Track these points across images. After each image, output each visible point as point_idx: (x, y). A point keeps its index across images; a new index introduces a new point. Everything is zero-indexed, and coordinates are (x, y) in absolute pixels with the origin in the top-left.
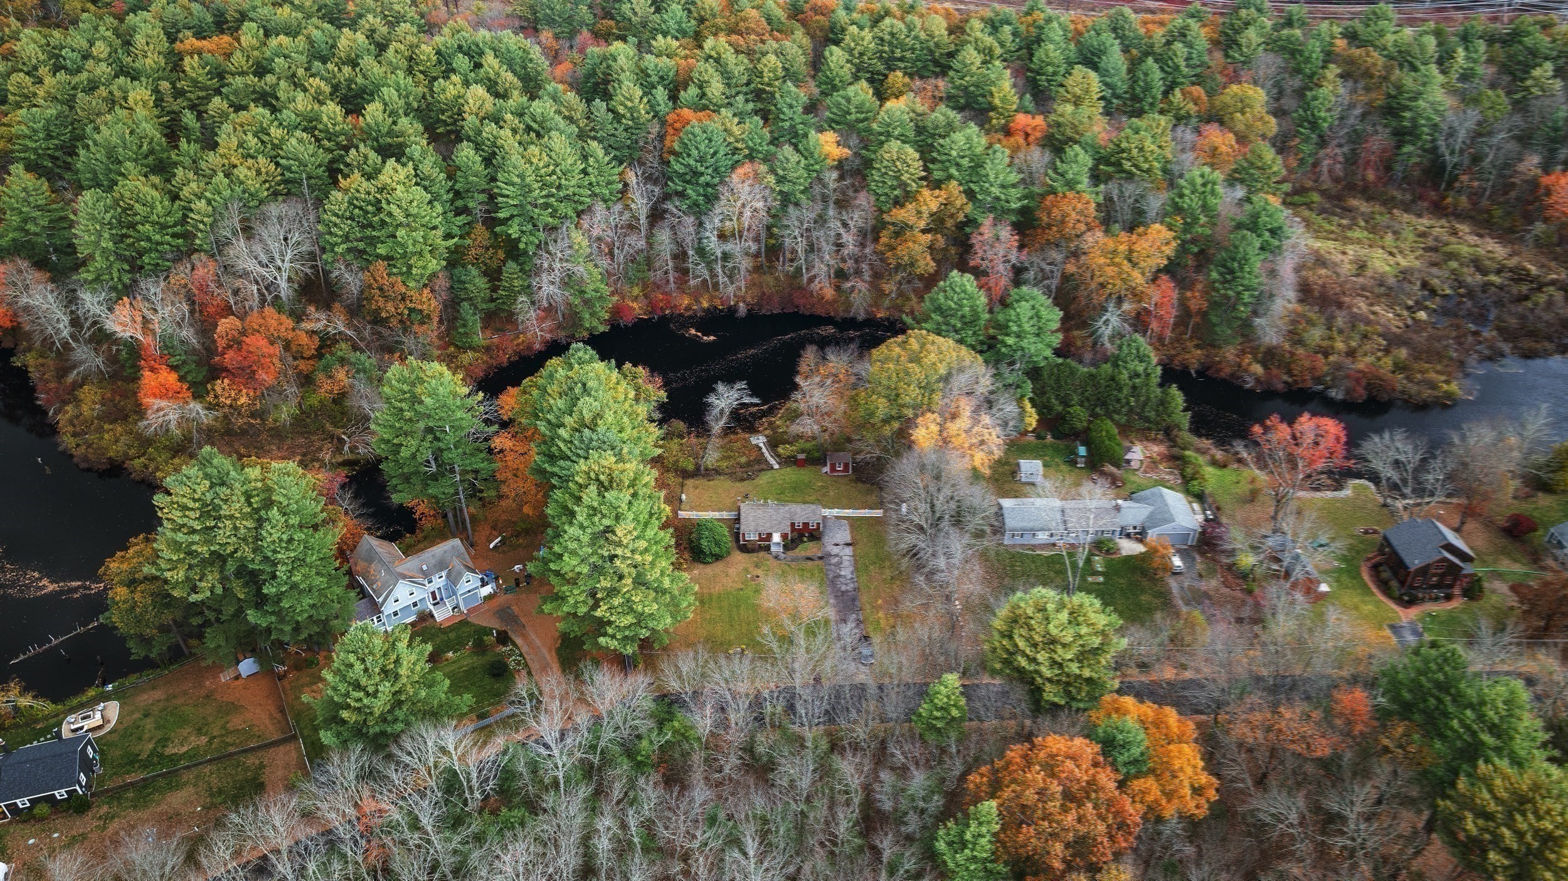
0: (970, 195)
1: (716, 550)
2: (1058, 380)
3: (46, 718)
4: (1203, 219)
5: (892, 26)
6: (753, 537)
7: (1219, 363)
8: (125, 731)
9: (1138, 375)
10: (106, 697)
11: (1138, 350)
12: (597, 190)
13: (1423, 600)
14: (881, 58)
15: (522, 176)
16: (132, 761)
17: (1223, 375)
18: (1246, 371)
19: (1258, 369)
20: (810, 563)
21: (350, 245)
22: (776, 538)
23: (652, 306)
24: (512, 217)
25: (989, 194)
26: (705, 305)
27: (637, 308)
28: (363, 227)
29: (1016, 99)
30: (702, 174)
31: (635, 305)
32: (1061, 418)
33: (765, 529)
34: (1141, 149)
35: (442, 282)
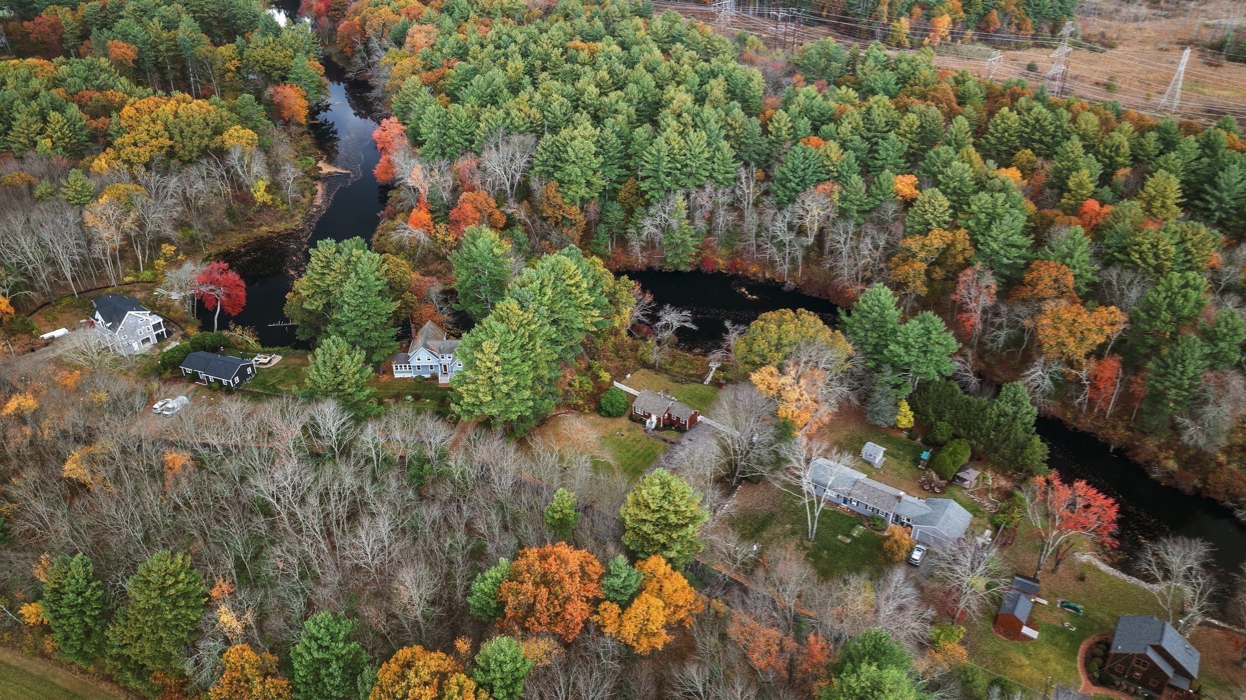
0: (975, 243)
1: (610, 409)
2: (940, 396)
3: (252, 351)
4: (1165, 315)
5: (1040, 113)
6: (640, 412)
7: (1138, 447)
8: (273, 371)
9: (1006, 415)
10: (278, 353)
11: (1015, 394)
12: (715, 175)
13: (1118, 688)
14: (1020, 137)
15: (659, 151)
16: (263, 384)
17: (1137, 459)
18: (1158, 463)
19: (1172, 465)
20: (663, 443)
21: (546, 169)
22: (654, 418)
23: (733, 265)
24: (648, 177)
25: (988, 246)
26: (767, 275)
27: (722, 263)
28: (557, 159)
29: (1092, 187)
30: (790, 181)
31: (721, 262)
32: (930, 427)
33: (648, 411)
34: (1154, 246)
35: (593, 208)
